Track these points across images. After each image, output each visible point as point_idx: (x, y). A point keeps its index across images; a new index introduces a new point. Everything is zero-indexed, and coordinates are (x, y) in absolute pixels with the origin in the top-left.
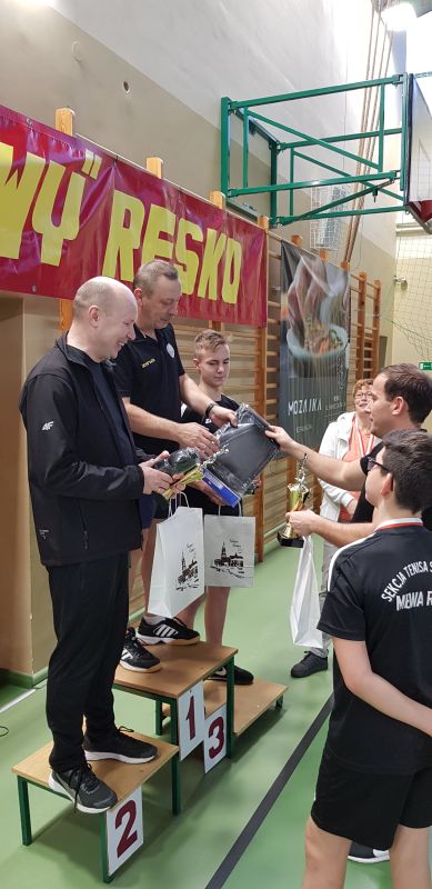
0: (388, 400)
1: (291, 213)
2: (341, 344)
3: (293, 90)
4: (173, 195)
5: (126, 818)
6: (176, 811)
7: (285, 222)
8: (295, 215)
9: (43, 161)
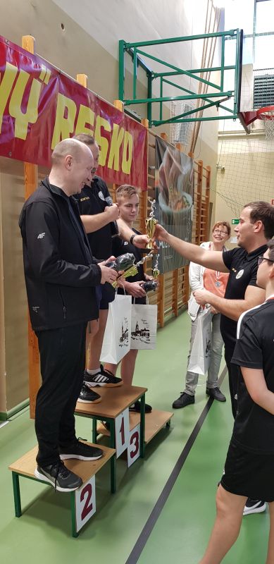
0: (251, 223)
1: (161, 118)
2: (189, 205)
3: (159, 38)
4: (93, 100)
5: (86, 495)
6: (113, 491)
7: (157, 124)
8: (164, 119)
9: (16, 68)
